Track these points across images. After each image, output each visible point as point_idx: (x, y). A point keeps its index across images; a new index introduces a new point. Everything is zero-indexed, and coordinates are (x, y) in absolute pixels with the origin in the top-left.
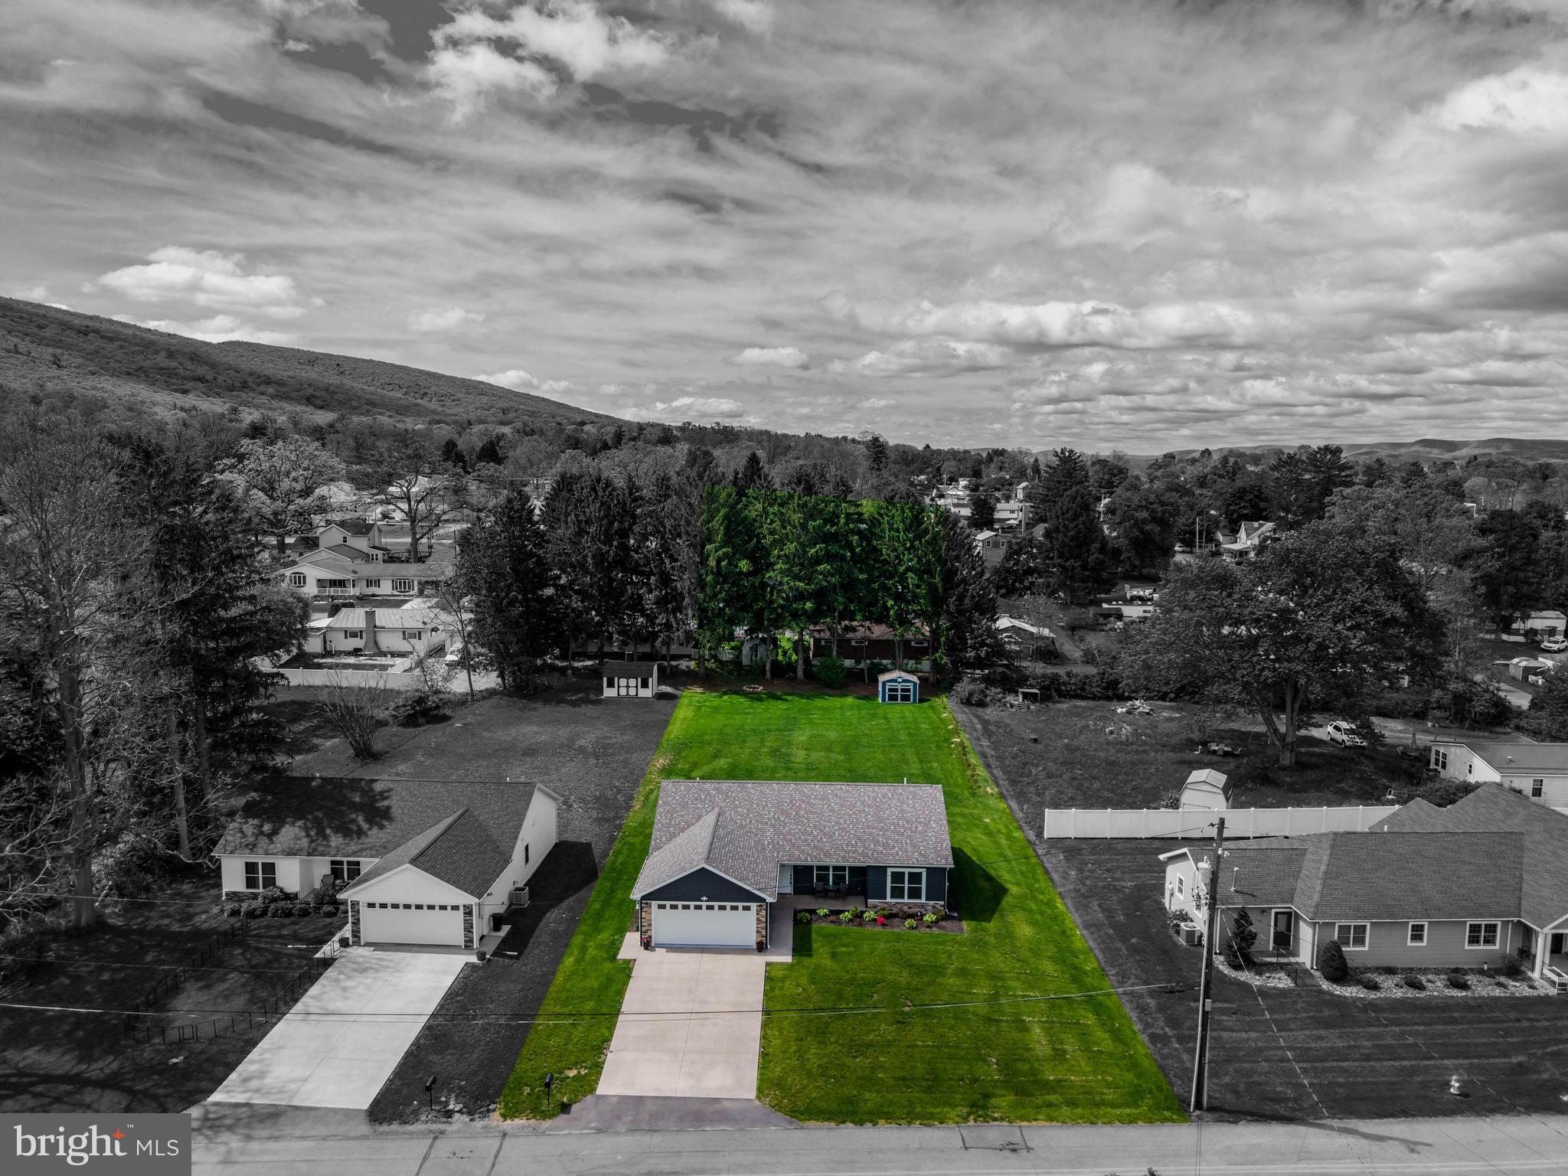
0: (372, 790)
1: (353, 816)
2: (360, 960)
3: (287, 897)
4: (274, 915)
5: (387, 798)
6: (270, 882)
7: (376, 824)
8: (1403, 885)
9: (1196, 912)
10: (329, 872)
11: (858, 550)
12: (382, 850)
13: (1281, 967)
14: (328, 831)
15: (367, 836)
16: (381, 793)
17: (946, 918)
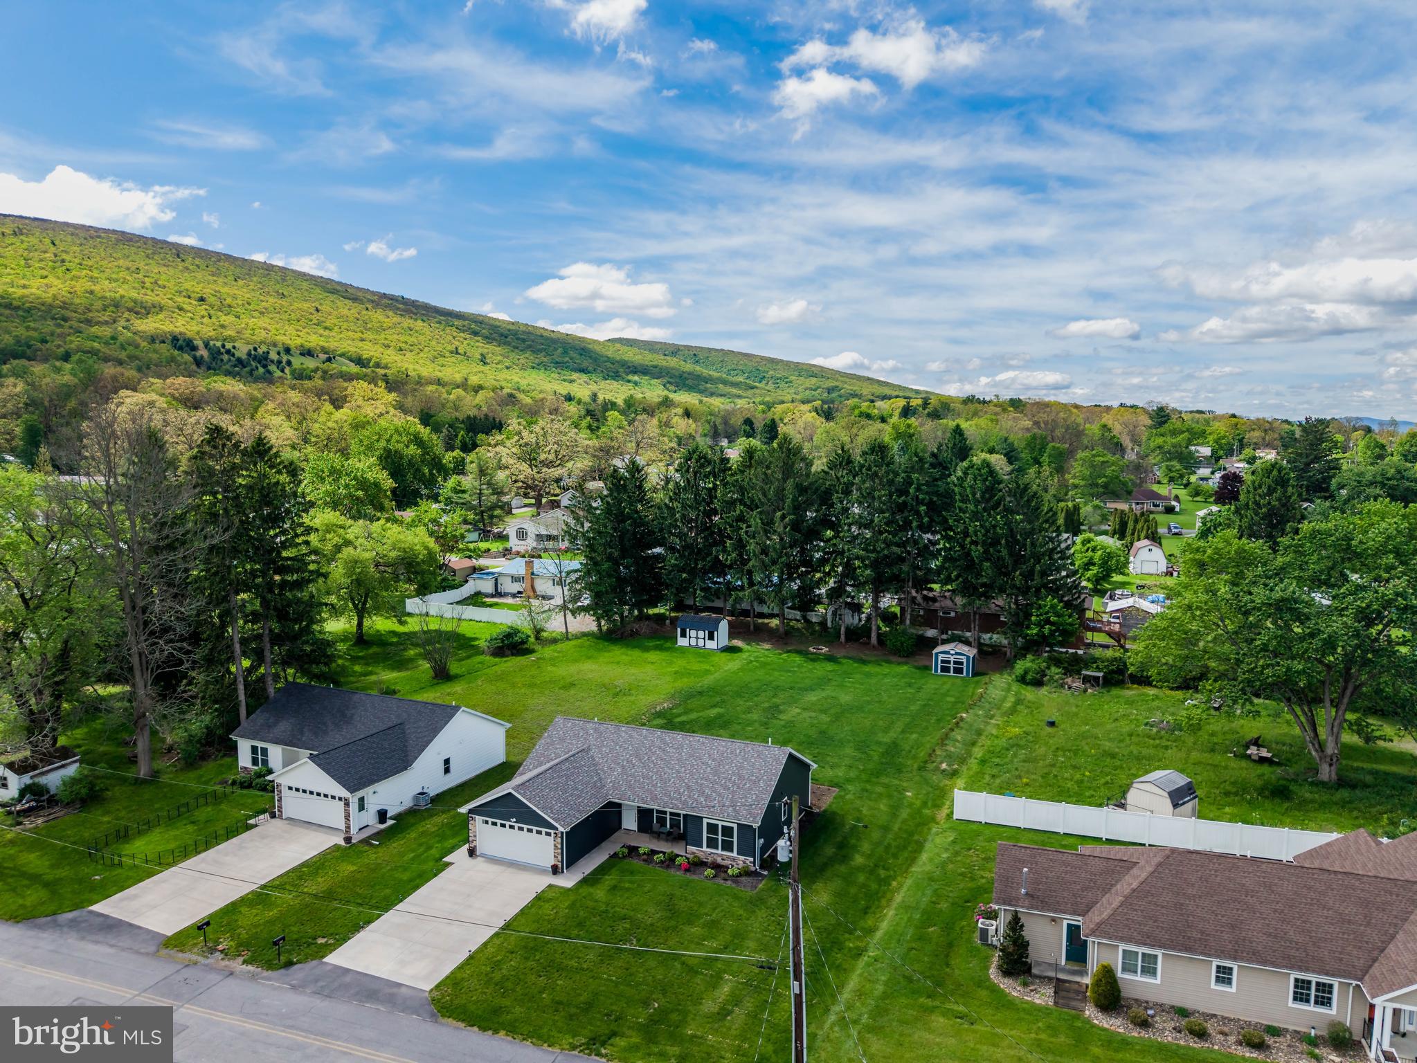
1: (327, 719)
2: (271, 829)
4: (255, 788)
5: (356, 707)
6: (265, 763)
7: (338, 727)
8: (1224, 920)
14: (306, 729)
15: (328, 735)
16: (355, 703)
17: (752, 874)
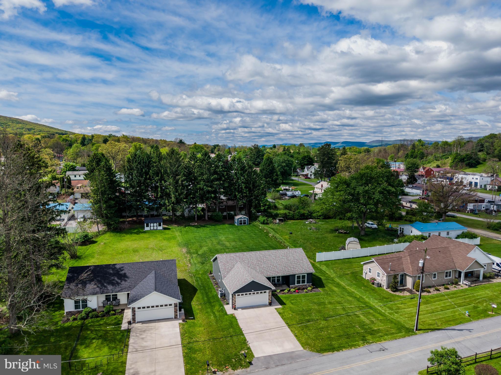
0: (116, 268)
1: (113, 278)
2: (140, 328)
3: (94, 310)
4: (92, 318)
5: (123, 270)
6: (85, 306)
7: (123, 280)
8: (429, 263)
9: (378, 278)
10: (105, 299)
11: (226, 177)
12: (129, 289)
13: (404, 290)
14: (105, 284)
15: (121, 284)
16: (120, 269)
17: (314, 288)
